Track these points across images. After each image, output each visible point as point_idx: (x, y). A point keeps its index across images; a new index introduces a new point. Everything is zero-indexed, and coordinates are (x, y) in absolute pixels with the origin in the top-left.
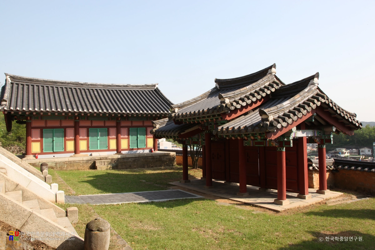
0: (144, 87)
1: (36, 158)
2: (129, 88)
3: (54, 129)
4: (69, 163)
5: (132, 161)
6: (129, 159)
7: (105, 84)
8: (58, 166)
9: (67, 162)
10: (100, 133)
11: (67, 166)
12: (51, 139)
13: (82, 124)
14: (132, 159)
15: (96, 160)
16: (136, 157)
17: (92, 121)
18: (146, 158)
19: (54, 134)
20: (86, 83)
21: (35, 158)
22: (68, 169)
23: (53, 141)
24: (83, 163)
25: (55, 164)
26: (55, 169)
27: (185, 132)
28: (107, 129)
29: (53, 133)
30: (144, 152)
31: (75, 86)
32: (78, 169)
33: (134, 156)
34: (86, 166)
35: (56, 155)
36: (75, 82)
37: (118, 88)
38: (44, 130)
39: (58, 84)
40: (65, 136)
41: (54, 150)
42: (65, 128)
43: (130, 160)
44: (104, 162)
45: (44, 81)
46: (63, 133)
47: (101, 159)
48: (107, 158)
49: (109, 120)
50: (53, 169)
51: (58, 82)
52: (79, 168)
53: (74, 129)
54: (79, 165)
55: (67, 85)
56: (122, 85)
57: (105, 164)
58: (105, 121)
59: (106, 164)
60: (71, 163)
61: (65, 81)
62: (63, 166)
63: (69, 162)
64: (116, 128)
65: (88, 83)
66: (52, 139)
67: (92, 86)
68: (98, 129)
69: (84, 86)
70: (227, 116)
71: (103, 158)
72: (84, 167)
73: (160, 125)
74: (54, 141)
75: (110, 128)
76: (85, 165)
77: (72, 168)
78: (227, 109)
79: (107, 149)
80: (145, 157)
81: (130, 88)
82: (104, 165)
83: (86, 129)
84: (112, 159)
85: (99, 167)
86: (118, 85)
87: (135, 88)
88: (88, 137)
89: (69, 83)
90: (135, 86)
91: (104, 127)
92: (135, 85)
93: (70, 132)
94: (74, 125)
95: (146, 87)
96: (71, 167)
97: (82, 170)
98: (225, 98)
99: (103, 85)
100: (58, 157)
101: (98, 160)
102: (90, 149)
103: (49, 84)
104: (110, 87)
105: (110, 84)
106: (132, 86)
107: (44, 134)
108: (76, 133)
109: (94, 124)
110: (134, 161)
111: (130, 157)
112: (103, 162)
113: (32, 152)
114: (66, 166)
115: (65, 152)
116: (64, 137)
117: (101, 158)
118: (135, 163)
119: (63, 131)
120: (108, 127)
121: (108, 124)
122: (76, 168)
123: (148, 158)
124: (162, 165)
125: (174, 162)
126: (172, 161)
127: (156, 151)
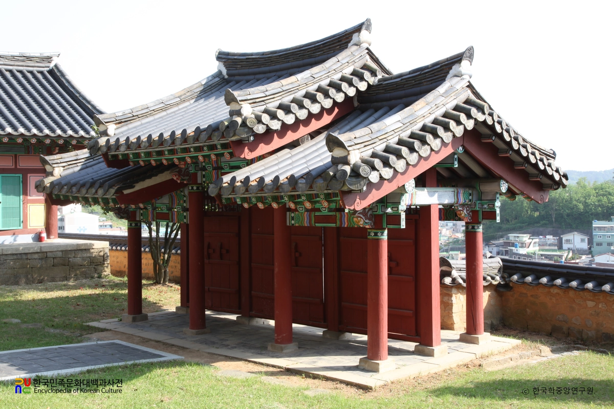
0: (18, 60)
27: (133, 187)
30: (15, 240)
70: (246, 150)
73: (64, 167)
78: (246, 130)
95: (22, 61)
98: (240, 101)
124: (69, 275)
125: (104, 269)
126: (99, 265)
127: (54, 238)
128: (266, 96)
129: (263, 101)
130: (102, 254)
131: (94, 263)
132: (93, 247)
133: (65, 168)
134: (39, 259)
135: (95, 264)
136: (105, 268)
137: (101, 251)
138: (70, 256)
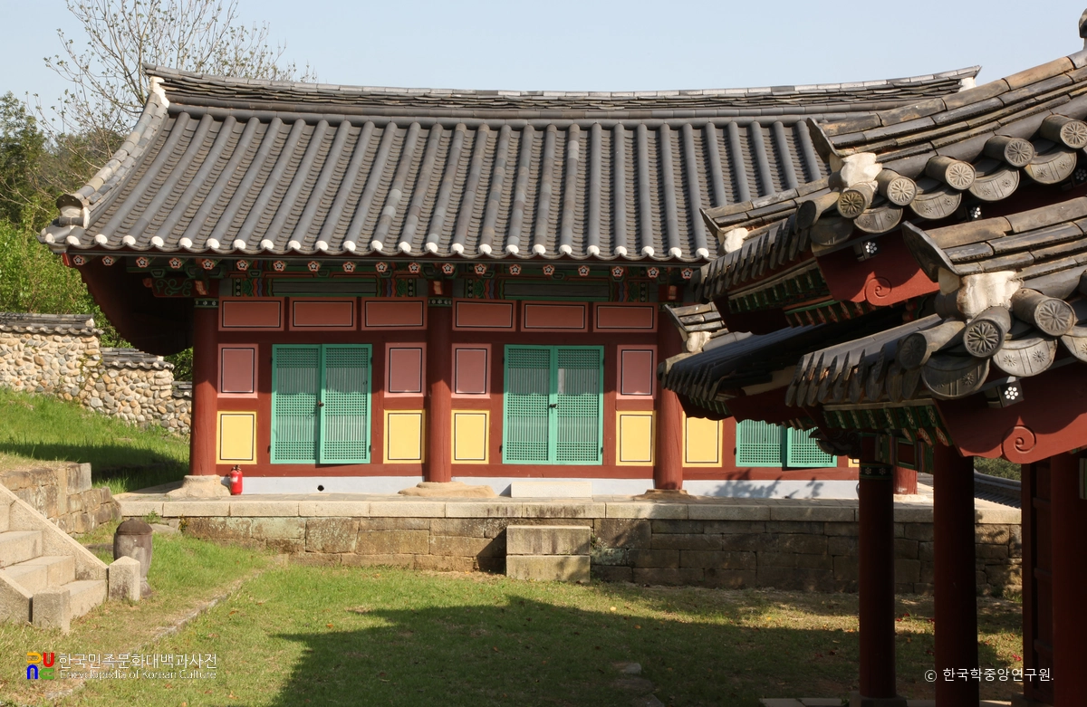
0: (882, 97)
1: (235, 490)
2: (781, 109)
3: (325, 346)
4: (370, 527)
5: (723, 542)
6: (707, 530)
7: (643, 95)
8: (317, 540)
9: (364, 523)
10: (561, 372)
11: (360, 546)
12: (307, 401)
13: (465, 319)
14: (726, 529)
15: (516, 521)
16: (750, 522)
17: (519, 303)
18: (817, 529)
19: (325, 370)
20: (534, 94)
21: (226, 492)
22: (366, 563)
23: (319, 406)
24: (446, 533)
25: (303, 531)
26: (302, 554)
28: (601, 348)
29: (318, 366)
30: (815, 493)
31: (476, 112)
32: (417, 567)
33: (735, 516)
34: (457, 550)
35: (332, 483)
36: (476, 93)
37: (715, 111)
38: (275, 347)
39: (387, 110)
40: (378, 385)
41: (322, 454)
42: (380, 340)
43: (711, 534)
44: (553, 536)
45: (320, 94)
46: (370, 367)
47: (540, 519)
48: (576, 512)
49: (616, 298)
50: (292, 552)
51: (389, 98)
52: (420, 559)
53: (423, 345)
54: (423, 541)
55: (431, 111)
56: (741, 92)
57: (560, 550)
58: (591, 305)
59: (563, 546)
60: (380, 530)
61: (422, 92)
62: (342, 543)
63: (375, 523)
64: (654, 347)
65: (547, 96)
66: (313, 398)
67: (568, 112)
68: (554, 349)
69: (521, 113)
70: (871, 280)
71: (552, 510)
72: (450, 554)
74: (323, 409)
75: (620, 347)
76: (454, 545)
77: (384, 557)
79: (600, 462)
80: (809, 523)
81: (787, 109)
82: (554, 552)
83: (488, 346)
84: (606, 523)
85: (518, 563)
86: (716, 93)
87: (823, 107)
88: (497, 396)
89: (443, 101)
90: (821, 95)
91: (588, 338)
92: (822, 89)
93: (406, 362)
94: (424, 328)
95: (892, 97)
96: (381, 549)
97: (435, 568)
99: (629, 101)
100: (341, 491)
101: (527, 520)
102: (505, 461)
103: (343, 108)
104: (671, 112)
105: (670, 95)
106: (802, 95)
107: (276, 372)
108: (437, 371)
109: (532, 324)
110: (739, 543)
111: (711, 516)
112: (544, 537)
113: (219, 462)
114: (354, 545)
115: (377, 467)
116: (373, 392)
117: (542, 511)
118: (745, 557)
119: (370, 355)
120: (611, 342)
121: (607, 322)
122: (404, 555)
123: (828, 529)
124: (920, 581)
125: (1008, 576)
126: (995, 565)
127: (905, 493)
128: (936, 126)
129: (928, 140)
130: (1001, 539)
131: (982, 558)
132: (980, 521)
133: (715, 334)
134: (851, 537)
135: (987, 561)
136: (1012, 574)
137: (1001, 533)
138: (922, 538)
